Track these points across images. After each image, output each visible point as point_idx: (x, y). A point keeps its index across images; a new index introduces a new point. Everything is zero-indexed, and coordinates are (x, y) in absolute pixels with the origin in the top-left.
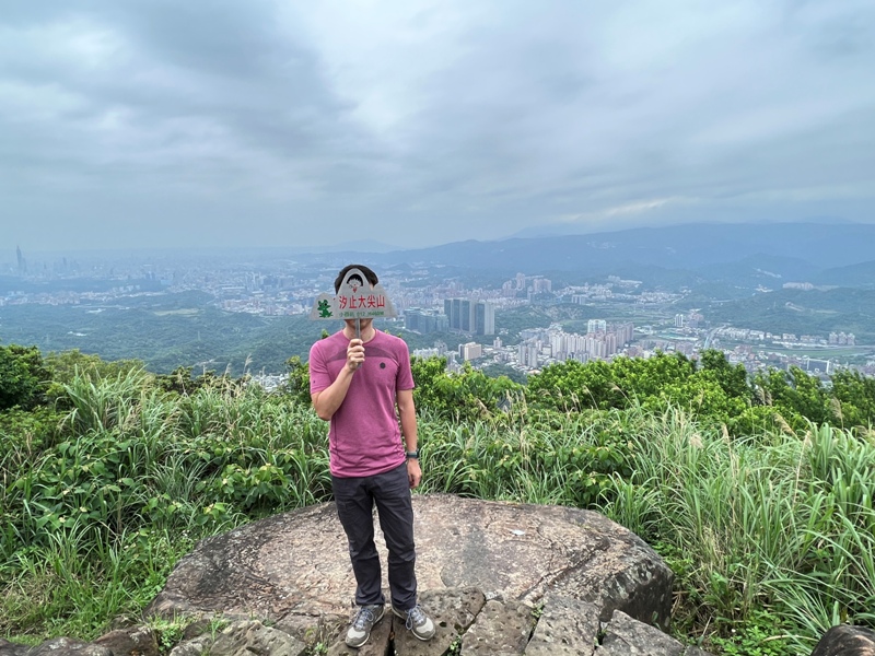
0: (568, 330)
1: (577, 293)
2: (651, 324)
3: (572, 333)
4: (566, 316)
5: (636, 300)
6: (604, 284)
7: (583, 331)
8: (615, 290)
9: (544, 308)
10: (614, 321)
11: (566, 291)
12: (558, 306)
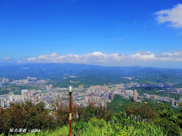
0: (15, 94)
1: (17, 82)
2: (40, 89)
3: (17, 94)
4: (14, 89)
5: (36, 83)
6: (26, 79)
7: (20, 94)
8: (29, 81)
9: (7, 88)
10: (29, 90)
11: (14, 82)
12: (11, 87)
